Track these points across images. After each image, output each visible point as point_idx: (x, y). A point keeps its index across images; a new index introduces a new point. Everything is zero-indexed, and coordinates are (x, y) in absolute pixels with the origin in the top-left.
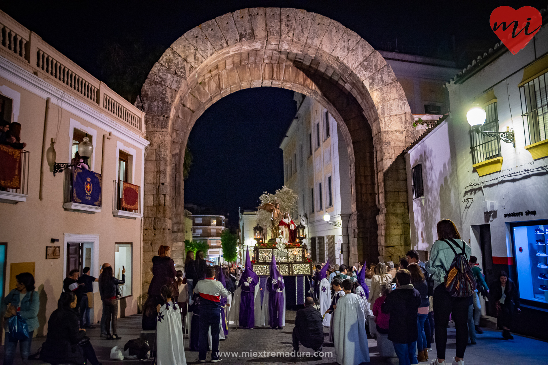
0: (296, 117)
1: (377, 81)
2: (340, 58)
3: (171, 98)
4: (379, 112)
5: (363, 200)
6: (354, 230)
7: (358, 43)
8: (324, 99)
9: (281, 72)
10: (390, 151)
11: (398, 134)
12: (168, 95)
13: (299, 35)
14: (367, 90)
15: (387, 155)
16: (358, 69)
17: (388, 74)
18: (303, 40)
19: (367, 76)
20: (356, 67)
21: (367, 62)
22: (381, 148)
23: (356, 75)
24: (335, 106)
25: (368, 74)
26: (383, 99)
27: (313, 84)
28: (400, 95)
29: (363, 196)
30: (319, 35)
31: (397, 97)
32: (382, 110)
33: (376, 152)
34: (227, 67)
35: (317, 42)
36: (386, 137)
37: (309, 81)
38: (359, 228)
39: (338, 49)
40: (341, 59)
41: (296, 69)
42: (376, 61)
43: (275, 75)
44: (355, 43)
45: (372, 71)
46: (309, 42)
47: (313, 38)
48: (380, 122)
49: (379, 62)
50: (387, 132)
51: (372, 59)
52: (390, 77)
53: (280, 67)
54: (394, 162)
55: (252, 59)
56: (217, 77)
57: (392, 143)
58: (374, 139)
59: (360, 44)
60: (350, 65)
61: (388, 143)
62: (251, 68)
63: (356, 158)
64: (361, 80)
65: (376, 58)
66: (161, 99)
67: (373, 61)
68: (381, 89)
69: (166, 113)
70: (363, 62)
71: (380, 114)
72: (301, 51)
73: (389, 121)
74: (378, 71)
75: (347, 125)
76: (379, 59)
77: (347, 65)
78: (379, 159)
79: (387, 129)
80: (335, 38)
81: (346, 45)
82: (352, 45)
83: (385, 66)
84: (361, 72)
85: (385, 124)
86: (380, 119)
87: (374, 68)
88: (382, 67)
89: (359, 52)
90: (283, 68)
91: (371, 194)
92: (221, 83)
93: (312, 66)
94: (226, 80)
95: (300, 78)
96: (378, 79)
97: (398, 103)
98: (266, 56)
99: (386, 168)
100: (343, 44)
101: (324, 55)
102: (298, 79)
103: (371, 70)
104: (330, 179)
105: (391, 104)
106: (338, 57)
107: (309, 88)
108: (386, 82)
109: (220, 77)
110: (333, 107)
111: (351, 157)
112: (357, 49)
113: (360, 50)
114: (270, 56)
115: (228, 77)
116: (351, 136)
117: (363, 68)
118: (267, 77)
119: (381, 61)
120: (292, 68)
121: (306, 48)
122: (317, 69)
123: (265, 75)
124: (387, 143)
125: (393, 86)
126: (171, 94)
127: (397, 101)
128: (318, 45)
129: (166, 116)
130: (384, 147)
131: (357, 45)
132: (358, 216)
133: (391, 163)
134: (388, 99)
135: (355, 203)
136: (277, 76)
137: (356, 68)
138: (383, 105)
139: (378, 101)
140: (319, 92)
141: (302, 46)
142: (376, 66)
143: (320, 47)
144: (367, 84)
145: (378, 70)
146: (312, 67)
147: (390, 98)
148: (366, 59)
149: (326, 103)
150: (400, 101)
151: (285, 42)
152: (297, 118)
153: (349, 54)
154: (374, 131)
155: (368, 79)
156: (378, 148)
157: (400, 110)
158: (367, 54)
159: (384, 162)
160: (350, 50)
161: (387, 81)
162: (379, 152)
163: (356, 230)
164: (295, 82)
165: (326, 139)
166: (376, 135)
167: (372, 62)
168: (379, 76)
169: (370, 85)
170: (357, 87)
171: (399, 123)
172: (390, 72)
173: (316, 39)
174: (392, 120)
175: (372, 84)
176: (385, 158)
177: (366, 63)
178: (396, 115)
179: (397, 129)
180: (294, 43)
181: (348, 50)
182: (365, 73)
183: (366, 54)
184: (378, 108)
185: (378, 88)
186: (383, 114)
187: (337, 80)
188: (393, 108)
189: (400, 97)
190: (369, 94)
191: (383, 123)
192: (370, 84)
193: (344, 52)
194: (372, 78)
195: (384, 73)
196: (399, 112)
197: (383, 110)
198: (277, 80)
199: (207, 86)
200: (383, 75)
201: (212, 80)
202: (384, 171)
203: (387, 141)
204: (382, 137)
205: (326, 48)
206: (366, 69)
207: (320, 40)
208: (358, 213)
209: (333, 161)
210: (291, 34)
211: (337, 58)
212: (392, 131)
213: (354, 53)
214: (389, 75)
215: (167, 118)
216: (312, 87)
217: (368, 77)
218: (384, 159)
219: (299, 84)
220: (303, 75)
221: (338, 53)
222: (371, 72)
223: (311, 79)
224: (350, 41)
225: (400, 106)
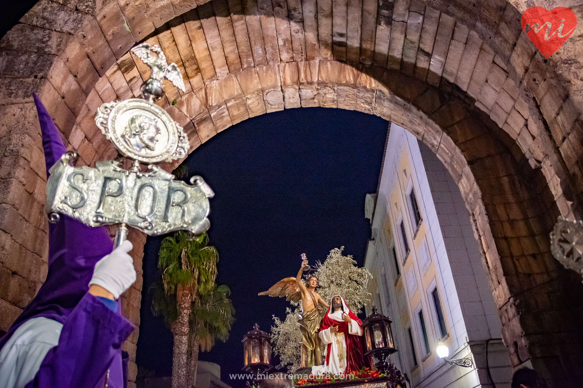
0: (372, 238)
3: (59, 45)
5: (520, 270)
6: (516, 344)
9: (313, 72)
12: (54, 41)
27: (373, 80)
29: (516, 262)
34: (218, 70)
37: (364, 77)
38: (527, 334)
41: (339, 63)
43: (302, 76)
53: (309, 65)
55: (258, 50)
56: (203, 91)
62: (260, 73)
63: (481, 189)
66: (36, 50)
69: (41, 70)
75: (448, 134)
90: (315, 66)
91: (534, 256)
92: (210, 98)
93: (364, 46)
94: (218, 93)
95: (347, 75)
98: (281, 43)
102: (345, 77)
104: (435, 294)
107: (365, 87)
109: (208, 91)
111: (470, 197)
114: (287, 40)
115: (221, 88)
116: (462, 151)
118: (289, 81)
120: (330, 64)
122: (374, 51)
123: (285, 79)
126: (59, 40)
129: (40, 75)
132: (518, 308)
135: (503, 280)
136: (306, 77)
140: (385, 90)
146: (364, 50)
152: (374, 239)
163: (523, 342)
164: (339, 84)
165: (417, 231)
187: (413, 61)
198: (308, 83)
199: (185, 105)
201: (195, 96)
208: (515, 300)
209: (434, 258)
215: (42, 78)
216: (370, 85)
219: (347, 84)
220: (352, 70)
223: (367, 73)
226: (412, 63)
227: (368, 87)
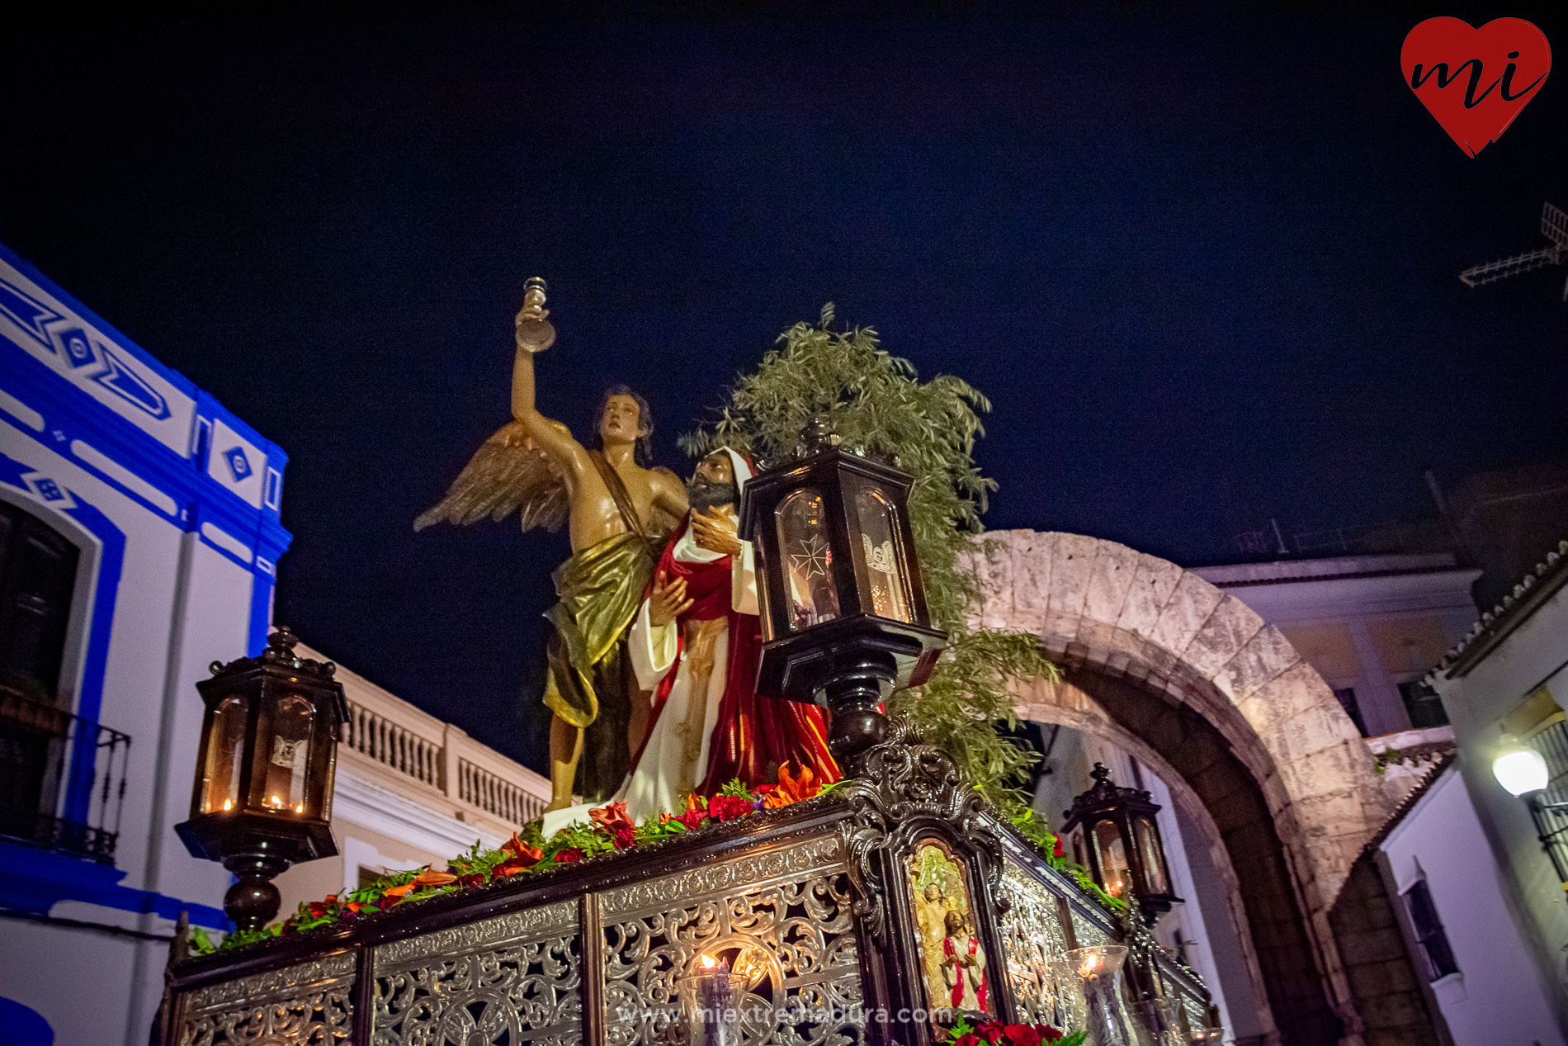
1: (1250, 671)
2: (1140, 632)
4: (1274, 750)
5: (1288, 992)
7: (1177, 585)
8: (1119, 730)
10: (1329, 850)
11: (1338, 801)
13: (1029, 595)
14: (1228, 701)
15: (1324, 863)
16: (1193, 650)
17: (1275, 649)
18: (1040, 603)
19: (1221, 663)
20: (1186, 646)
21: (1212, 629)
22: (1303, 846)
23: (1190, 667)
24: (1152, 745)
25: (1221, 658)
26: (1277, 715)
27: (1084, 696)
28: (1320, 696)
29: (1284, 982)
30: (1077, 585)
31: (1312, 702)
32: (1280, 745)
33: (1292, 857)
35: (1074, 601)
36: (1308, 816)
37: (1070, 690)
39: (1132, 609)
40: (1145, 633)
42: (1234, 622)
44: (1171, 587)
45: (1231, 650)
46: (1056, 605)
47: (1064, 594)
48: (1283, 777)
49: (1243, 623)
50: (1307, 802)
51: (1223, 618)
52: (1280, 656)
54: (1347, 879)
57: (1330, 829)
58: (1278, 822)
59: (1185, 585)
60: (1169, 645)
61: (1318, 831)
63: (1239, 878)
64: (1208, 677)
65: (1232, 613)
67: (1228, 624)
68: (1265, 690)
70: (1201, 631)
71: (1278, 756)
72: (1038, 629)
73: (1306, 770)
74: (1247, 645)
75: (1194, 790)
76: (1242, 615)
77: (1163, 644)
78: (1304, 877)
79: (1305, 794)
80: (1117, 584)
81: (1149, 595)
82: (1163, 592)
83: (1262, 628)
84: (1204, 658)
85: (1298, 780)
86: (1280, 770)
87: (1233, 639)
88: (1253, 634)
89: (1187, 606)
91: (1306, 976)
93: (1071, 652)
95: (1047, 689)
96: (1251, 667)
97: (1320, 718)
99: (1330, 900)
100: (1141, 595)
101: (1100, 631)
102: (1043, 693)
103: (1226, 645)
105: (1300, 724)
106: (1135, 631)
107: (1074, 710)
108: (1274, 671)
110: (1146, 747)
111: (1225, 876)
112: (1179, 600)
113: (1188, 602)
116: (1214, 817)
117: (1206, 646)
119: (1249, 620)
121: (1050, 620)
122: (1086, 658)
124: (1316, 829)
125: (1296, 677)
127: (1313, 713)
128: (1079, 610)
130: (1311, 842)
131: (1178, 590)
133: (1339, 885)
134: (1290, 711)
135: (1268, 1005)
137: (1187, 649)
138: (1280, 731)
139: (1266, 723)
140: (1103, 715)
141: (1039, 618)
142: (1237, 634)
143: (1086, 614)
144: (1224, 684)
145: (1245, 642)
146: (1071, 656)
147: (1295, 710)
148: (1208, 621)
149: (1128, 741)
150: (1322, 712)
151: (996, 615)
153: (1162, 618)
154: (1274, 804)
155: (1225, 671)
156: (1295, 848)
157: (1329, 736)
158: (1208, 606)
159: (1321, 884)
160: (1163, 605)
161: (1275, 668)
162: (1299, 859)
164: (1035, 700)
166: (1281, 811)
167: (1224, 627)
168: (1253, 658)
169: (1233, 686)
170: (1201, 695)
171: (1334, 771)
172: (1278, 643)
173: (1070, 595)
174: (1313, 765)
175: (1238, 681)
176: (1319, 872)
177: (1209, 632)
178: (1321, 752)
179: (1333, 787)
180: (1017, 615)
181: (1158, 606)
182: (1213, 657)
183: (1205, 608)
184: (1268, 741)
185: (1255, 688)
186: (1285, 754)
187: (1144, 677)
188: (1308, 733)
189: (1319, 701)
190: (1235, 708)
191: (1293, 778)
192: (1234, 682)
193: (1149, 614)
194: (1232, 666)
195: (1263, 646)
196: (1327, 741)
197: (1282, 743)
200: (1261, 654)
202: (1328, 908)
203: (1314, 824)
204: (1298, 817)
205: (1101, 613)
206: (1213, 645)
207: (1081, 595)
208: (1282, 1034)
210: (1006, 595)
211: (1135, 633)
212: (1321, 797)
213: (1173, 612)
214: (1276, 651)
216: (1081, 706)
217: (1225, 666)
218: (1318, 875)
219: (1047, 702)
221: (1134, 620)
222: (1228, 652)
223: (1075, 684)
224: (1156, 585)
225: (1325, 726)
226: (1141, 679)
227: (1077, 708)
